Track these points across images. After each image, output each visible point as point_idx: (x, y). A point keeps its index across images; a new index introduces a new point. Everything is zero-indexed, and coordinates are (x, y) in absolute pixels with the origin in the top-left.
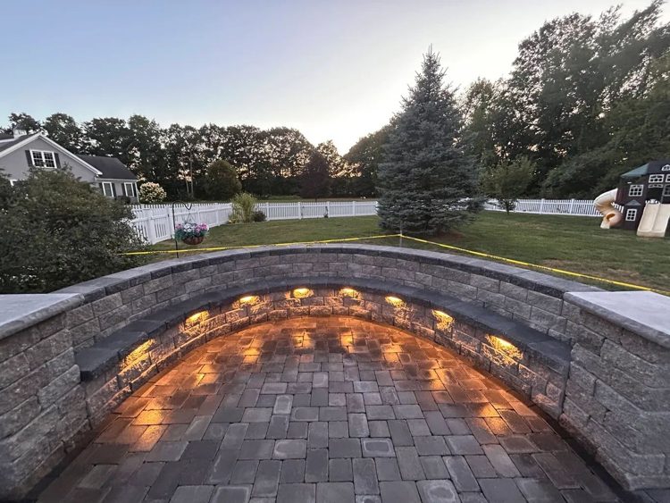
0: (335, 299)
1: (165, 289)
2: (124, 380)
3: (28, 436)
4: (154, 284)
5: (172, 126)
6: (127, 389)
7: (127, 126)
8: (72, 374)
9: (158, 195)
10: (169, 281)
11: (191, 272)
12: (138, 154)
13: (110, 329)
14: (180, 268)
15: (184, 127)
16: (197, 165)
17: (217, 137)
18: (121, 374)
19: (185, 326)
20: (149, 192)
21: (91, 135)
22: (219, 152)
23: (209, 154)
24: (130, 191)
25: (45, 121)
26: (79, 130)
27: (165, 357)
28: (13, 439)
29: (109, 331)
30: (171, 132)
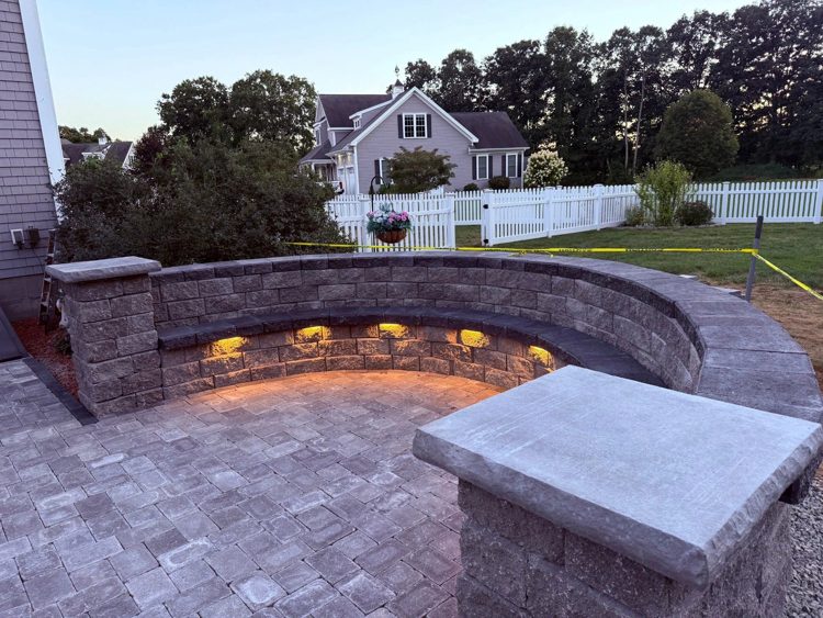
0: (524, 363)
1: (290, 288)
2: (207, 370)
3: (106, 370)
4: (276, 278)
5: (617, 32)
6: (209, 380)
7: (542, 50)
8: (149, 337)
9: (553, 173)
10: (296, 279)
11: (326, 273)
12: (551, 100)
13: (217, 316)
14: (311, 265)
15: (637, 31)
16: (653, 106)
17: (706, 40)
18: (204, 361)
19: (296, 339)
20: (540, 167)
21: (492, 78)
22: (706, 73)
23: (681, 79)
24: (512, 167)
25: (441, 66)
26: (478, 72)
27: (262, 366)
28: (94, 366)
29: (216, 317)
30: (610, 48)
